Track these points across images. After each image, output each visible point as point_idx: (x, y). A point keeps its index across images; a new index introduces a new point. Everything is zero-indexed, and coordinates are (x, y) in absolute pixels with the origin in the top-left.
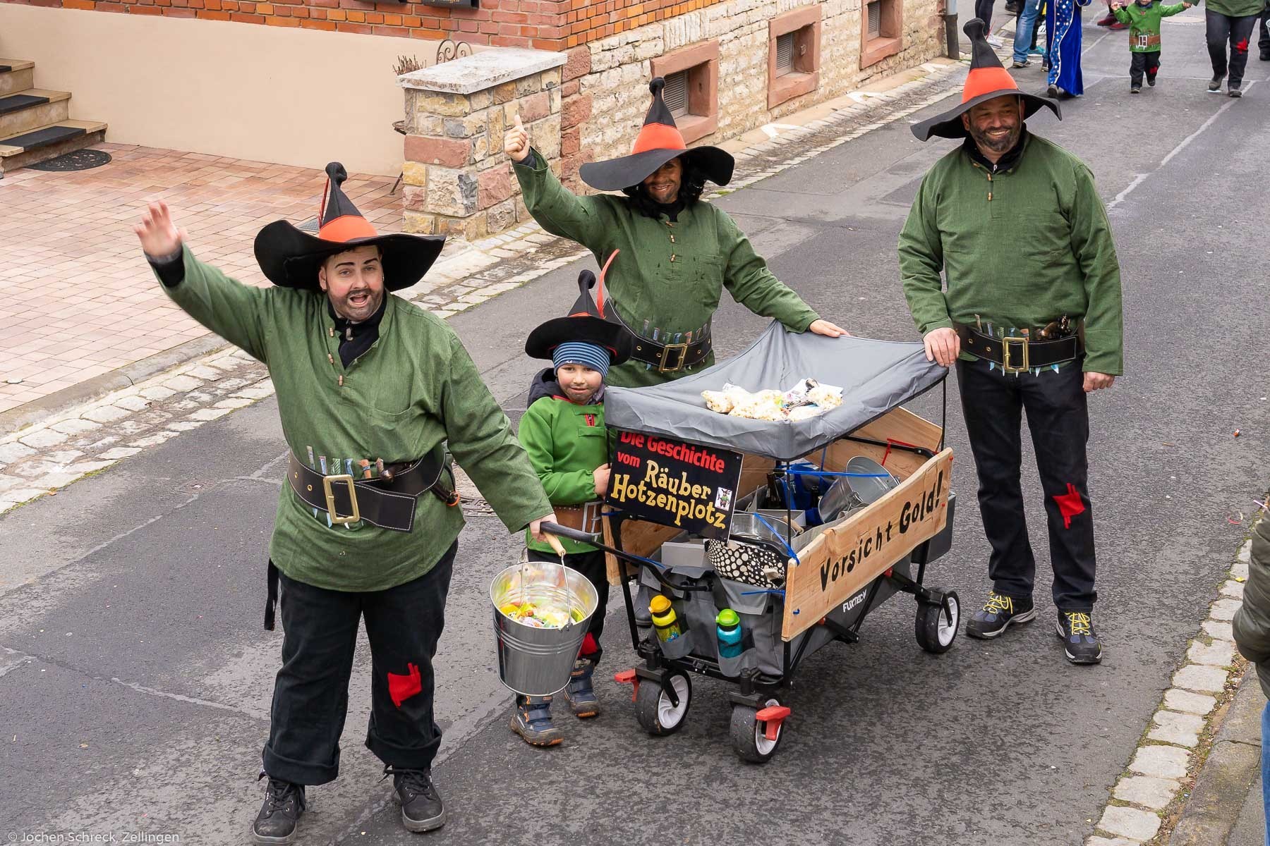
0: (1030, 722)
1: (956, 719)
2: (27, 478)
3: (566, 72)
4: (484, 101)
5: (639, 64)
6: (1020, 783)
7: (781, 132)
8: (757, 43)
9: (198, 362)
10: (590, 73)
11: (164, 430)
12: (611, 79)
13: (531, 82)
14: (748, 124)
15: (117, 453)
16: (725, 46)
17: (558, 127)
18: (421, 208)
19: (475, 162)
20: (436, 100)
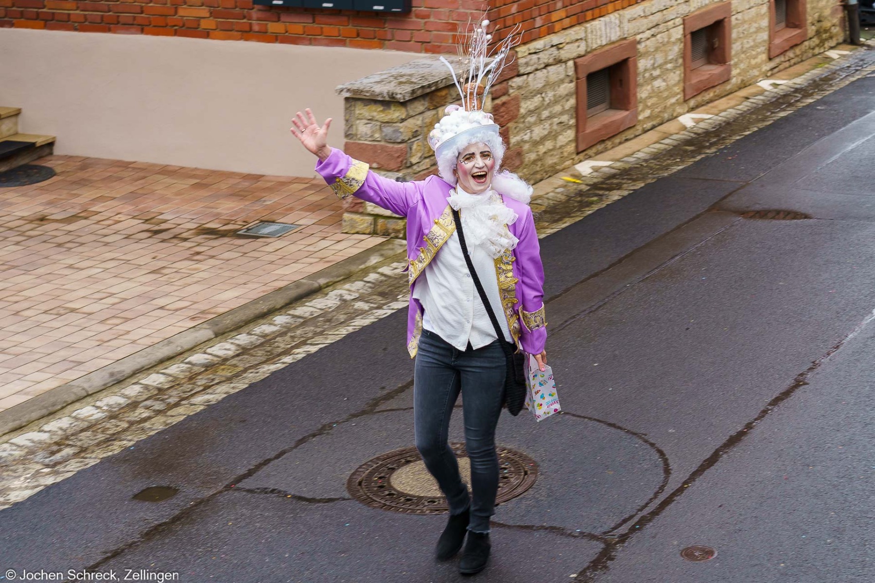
4: (419, 106)
5: (563, 65)
7: (698, 121)
8: (673, 39)
12: (537, 81)
14: (666, 116)
16: (643, 45)
18: (361, 210)
19: (412, 165)
20: (374, 107)
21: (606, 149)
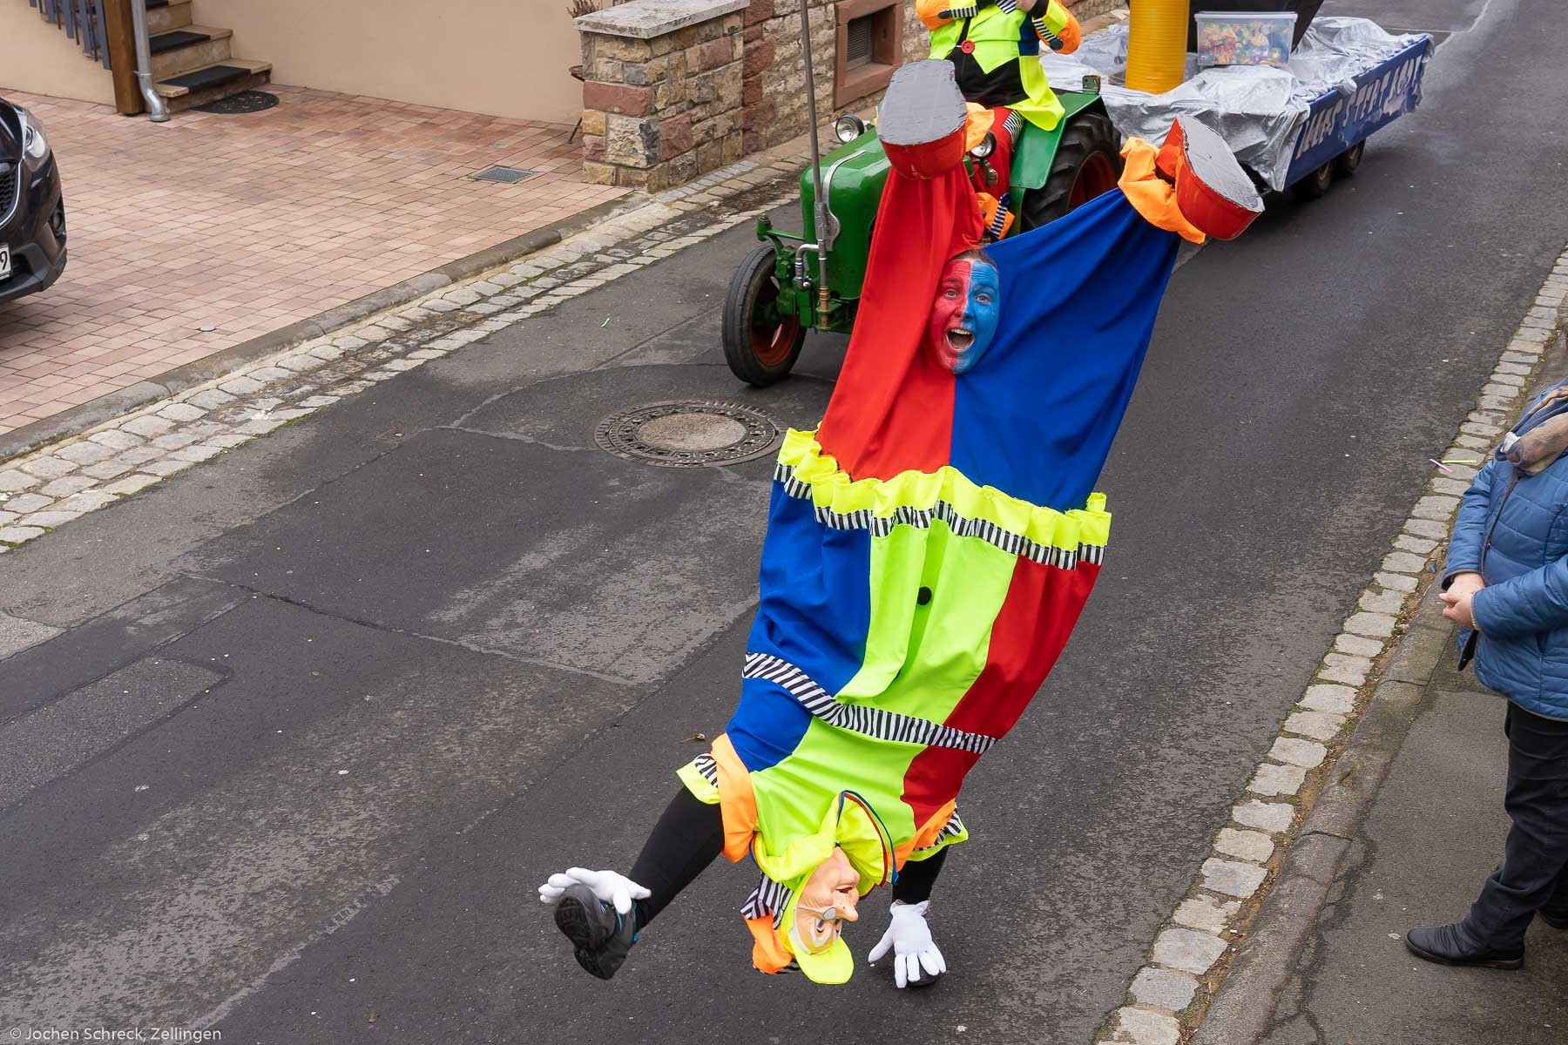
2: (232, 424)
3: (748, 19)
4: (665, 47)
5: (822, 10)
9: (387, 313)
10: (774, 17)
11: (360, 379)
12: (793, 26)
13: (712, 27)
15: (316, 402)
17: (740, 75)
18: (602, 158)
19: (657, 111)
20: (616, 44)
21: (866, 107)
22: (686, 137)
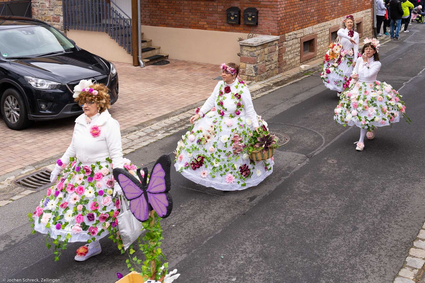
0: (403, 201)
1: (384, 200)
2: (153, 137)
3: (279, 41)
4: (260, 48)
5: (297, 39)
6: (401, 216)
8: (326, 34)
9: (192, 110)
10: (285, 41)
11: (184, 126)
12: (290, 43)
13: (271, 43)
15: (173, 131)
16: (319, 35)
17: (278, 54)
18: (244, 74)
19: (258, 63)
20: (248, 47)
21: (308, 62)
22: (264, 69)
